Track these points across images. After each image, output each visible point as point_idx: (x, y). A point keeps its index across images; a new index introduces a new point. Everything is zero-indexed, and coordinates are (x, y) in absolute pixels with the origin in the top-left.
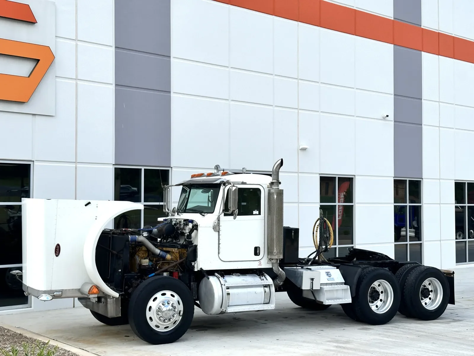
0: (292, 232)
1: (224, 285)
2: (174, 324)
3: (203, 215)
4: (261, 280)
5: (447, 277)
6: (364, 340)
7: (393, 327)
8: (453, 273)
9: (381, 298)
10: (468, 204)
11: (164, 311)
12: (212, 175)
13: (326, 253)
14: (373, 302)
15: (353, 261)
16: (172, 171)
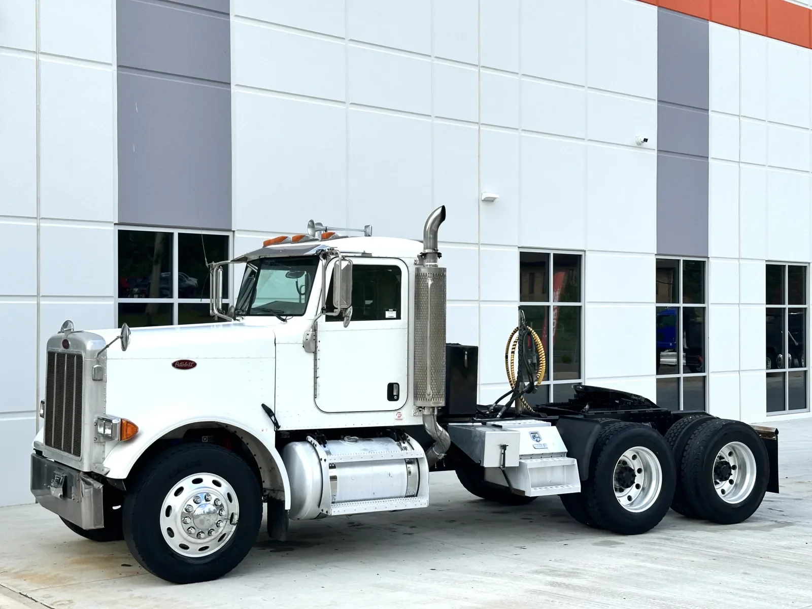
0: (464, 354)
1: (325, 460)
2: (219, 541)
3: (284, 320)
4: (402, 450)
5: (763, 439)
6: (607, 569)
7: (662, 538)
8: (777, 432)
9: (637, 481)
10: (789, 304)
11: (198, 516)
12: (302, 240)
13: (531, 395)
14: (621, 490)
15: (584, 410)
16: (235, 238)
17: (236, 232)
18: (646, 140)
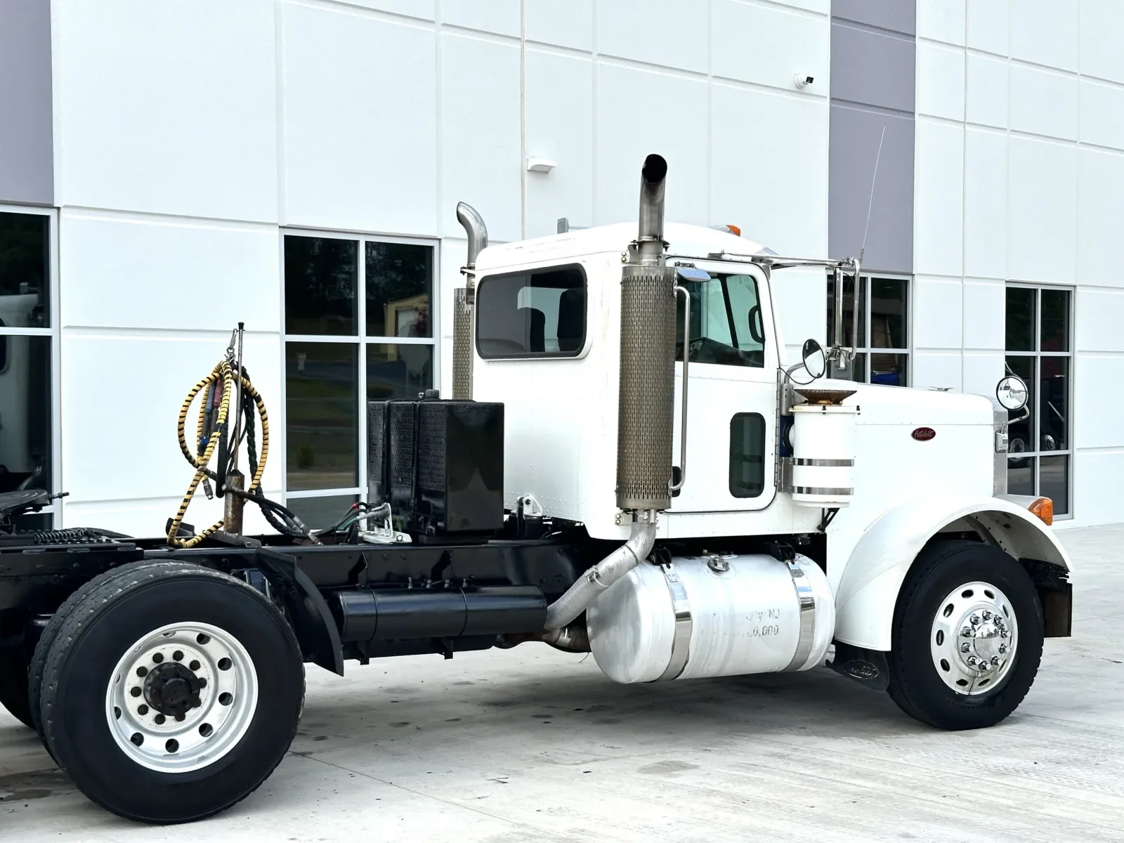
10: (1042, 350)
16: (61, 219)
17: (62, 210)
18: (810, 80)
